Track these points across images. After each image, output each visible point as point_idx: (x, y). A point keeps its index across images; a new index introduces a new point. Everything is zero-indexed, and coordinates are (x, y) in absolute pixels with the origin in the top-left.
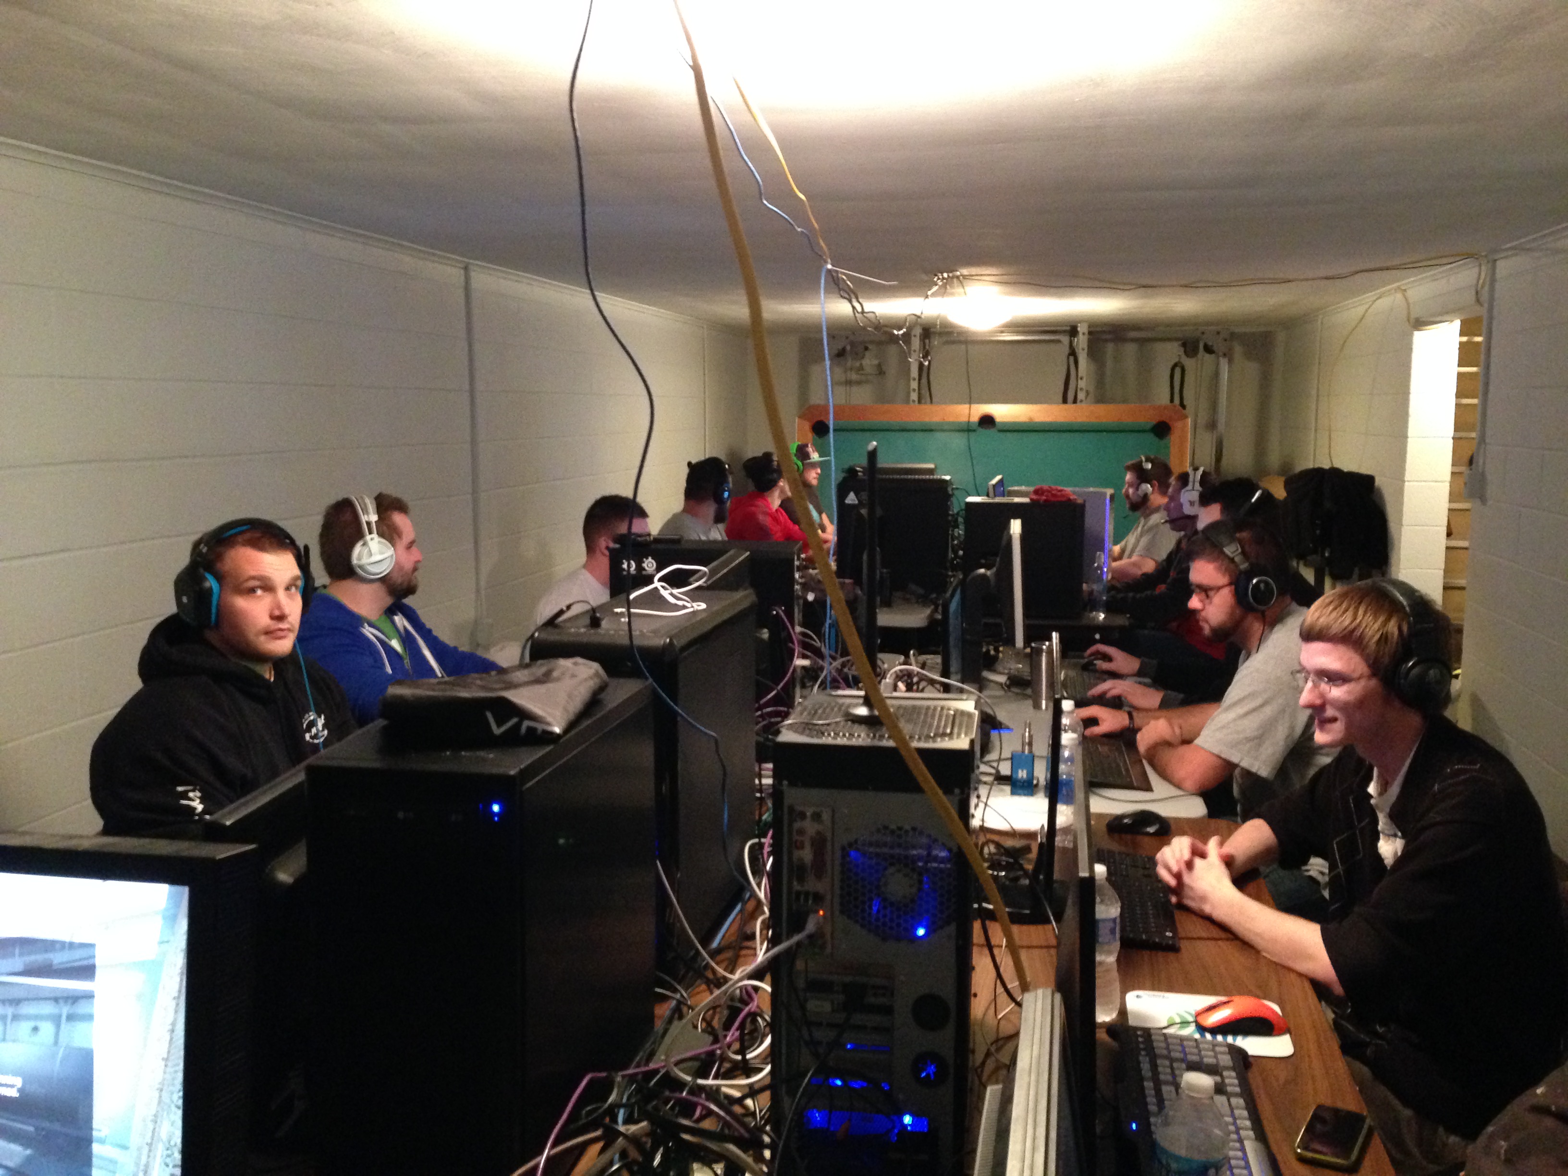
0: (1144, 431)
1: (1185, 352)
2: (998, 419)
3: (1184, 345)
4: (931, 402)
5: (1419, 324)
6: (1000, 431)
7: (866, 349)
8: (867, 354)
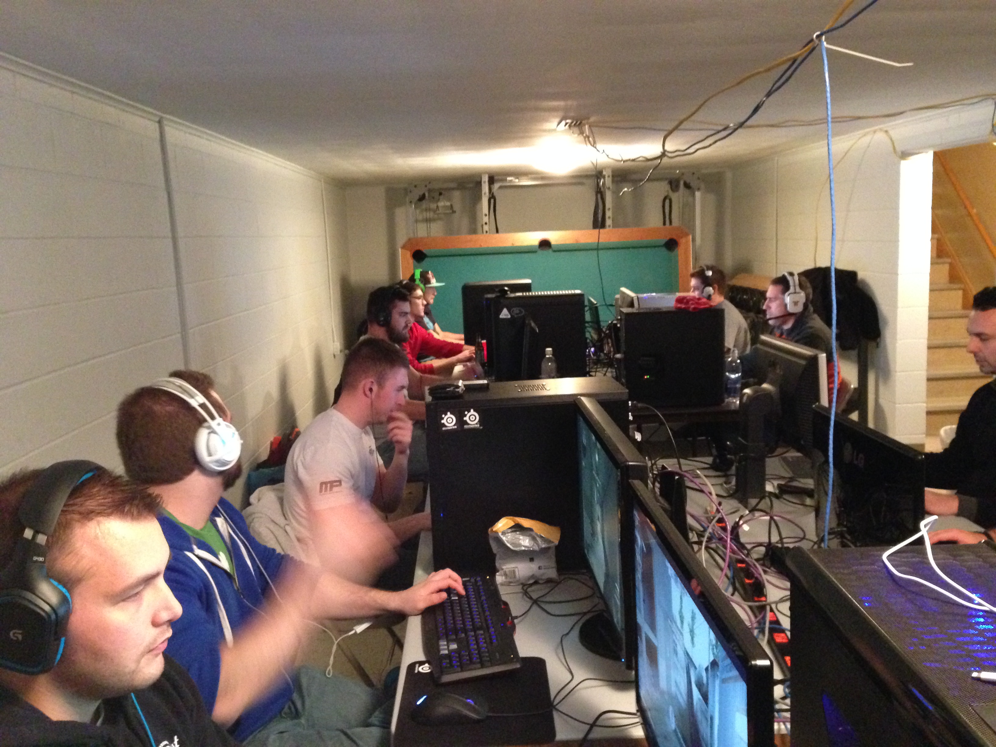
0: (659, 246)
1: (671, 188)
2: (553, 242)
3: (671, 183)
4: (497, 232)
5: (905, 155)
6: (555, 251)
7: (441, 194)
8: (442, 197)
